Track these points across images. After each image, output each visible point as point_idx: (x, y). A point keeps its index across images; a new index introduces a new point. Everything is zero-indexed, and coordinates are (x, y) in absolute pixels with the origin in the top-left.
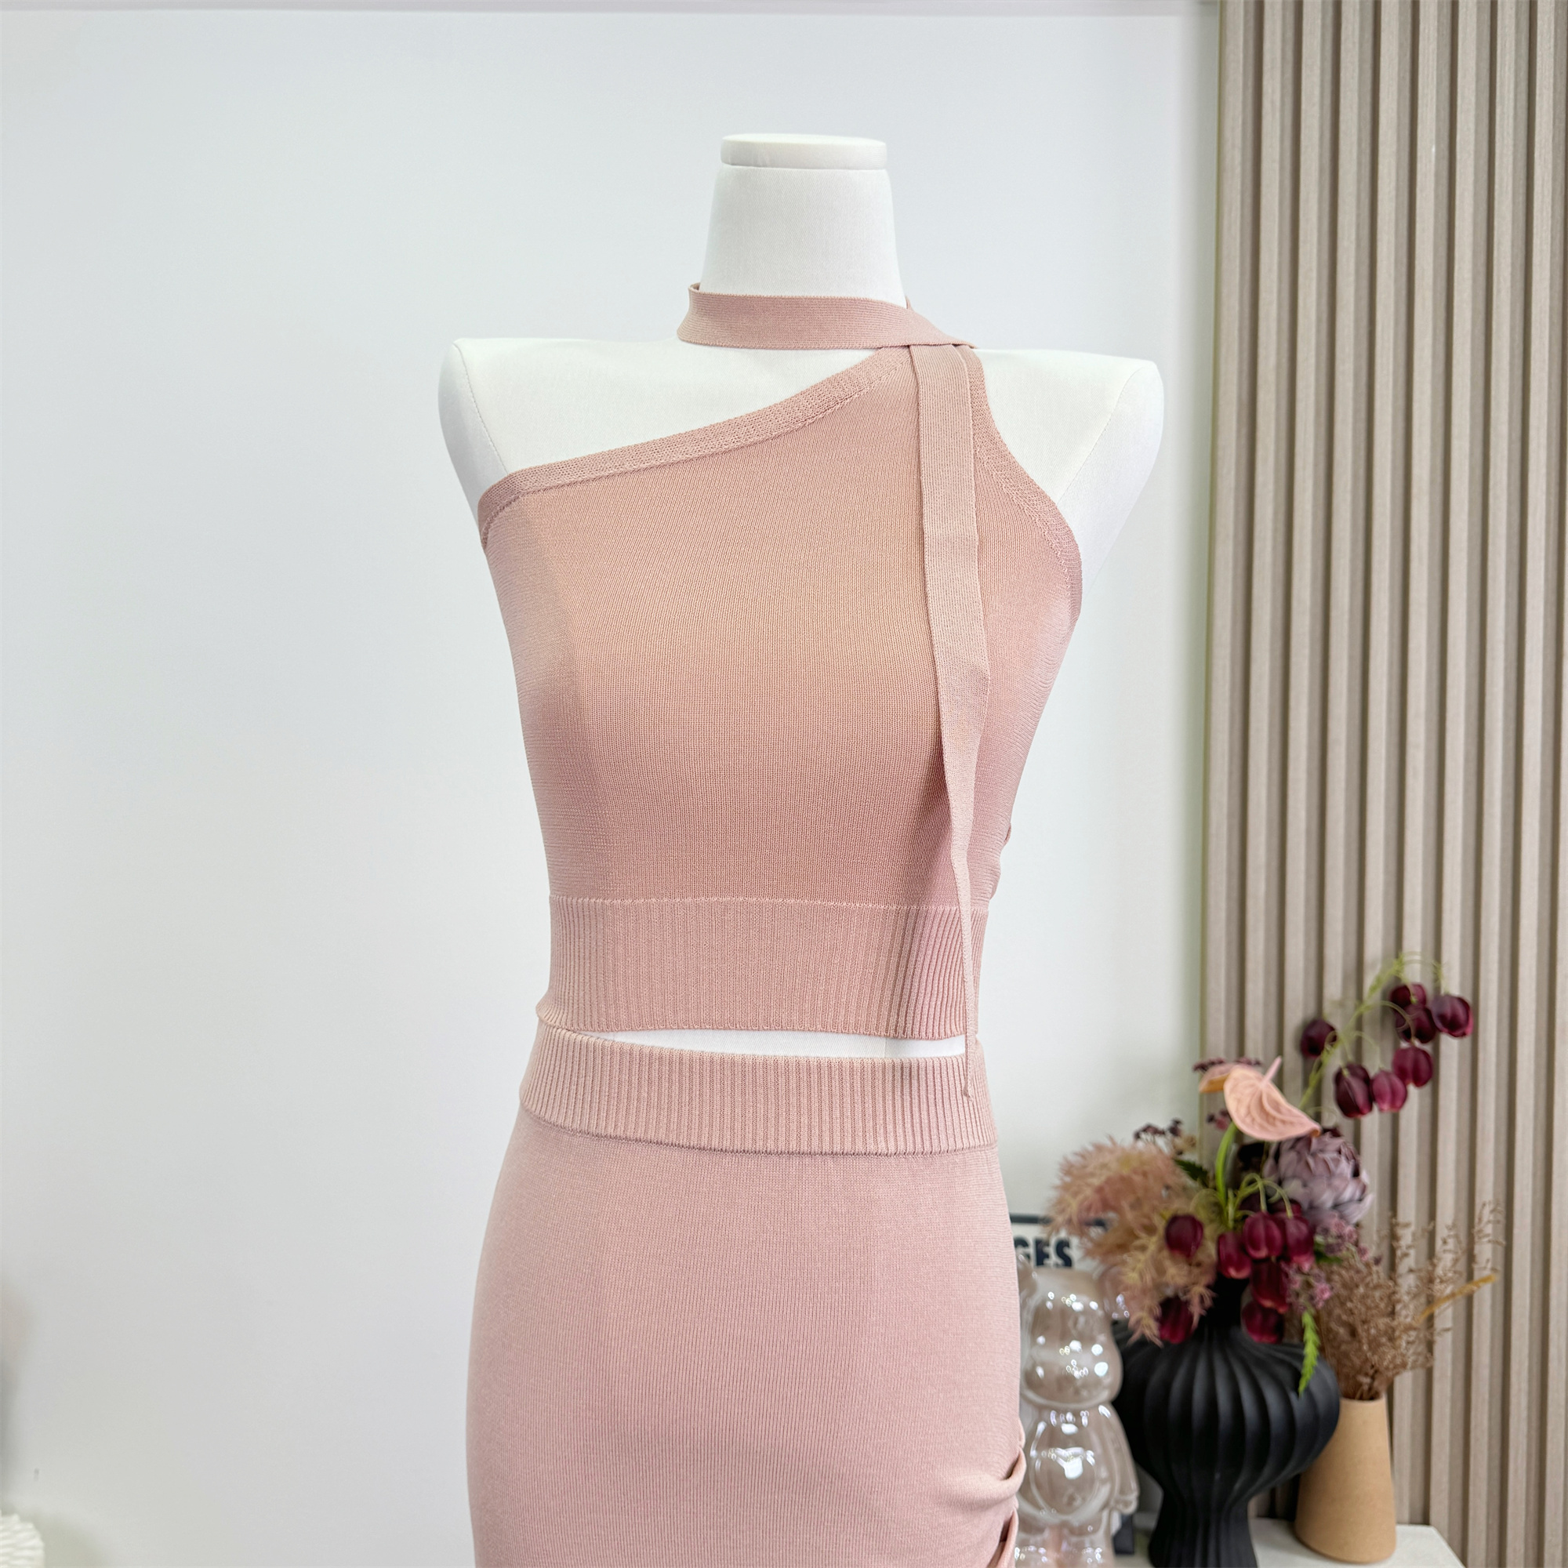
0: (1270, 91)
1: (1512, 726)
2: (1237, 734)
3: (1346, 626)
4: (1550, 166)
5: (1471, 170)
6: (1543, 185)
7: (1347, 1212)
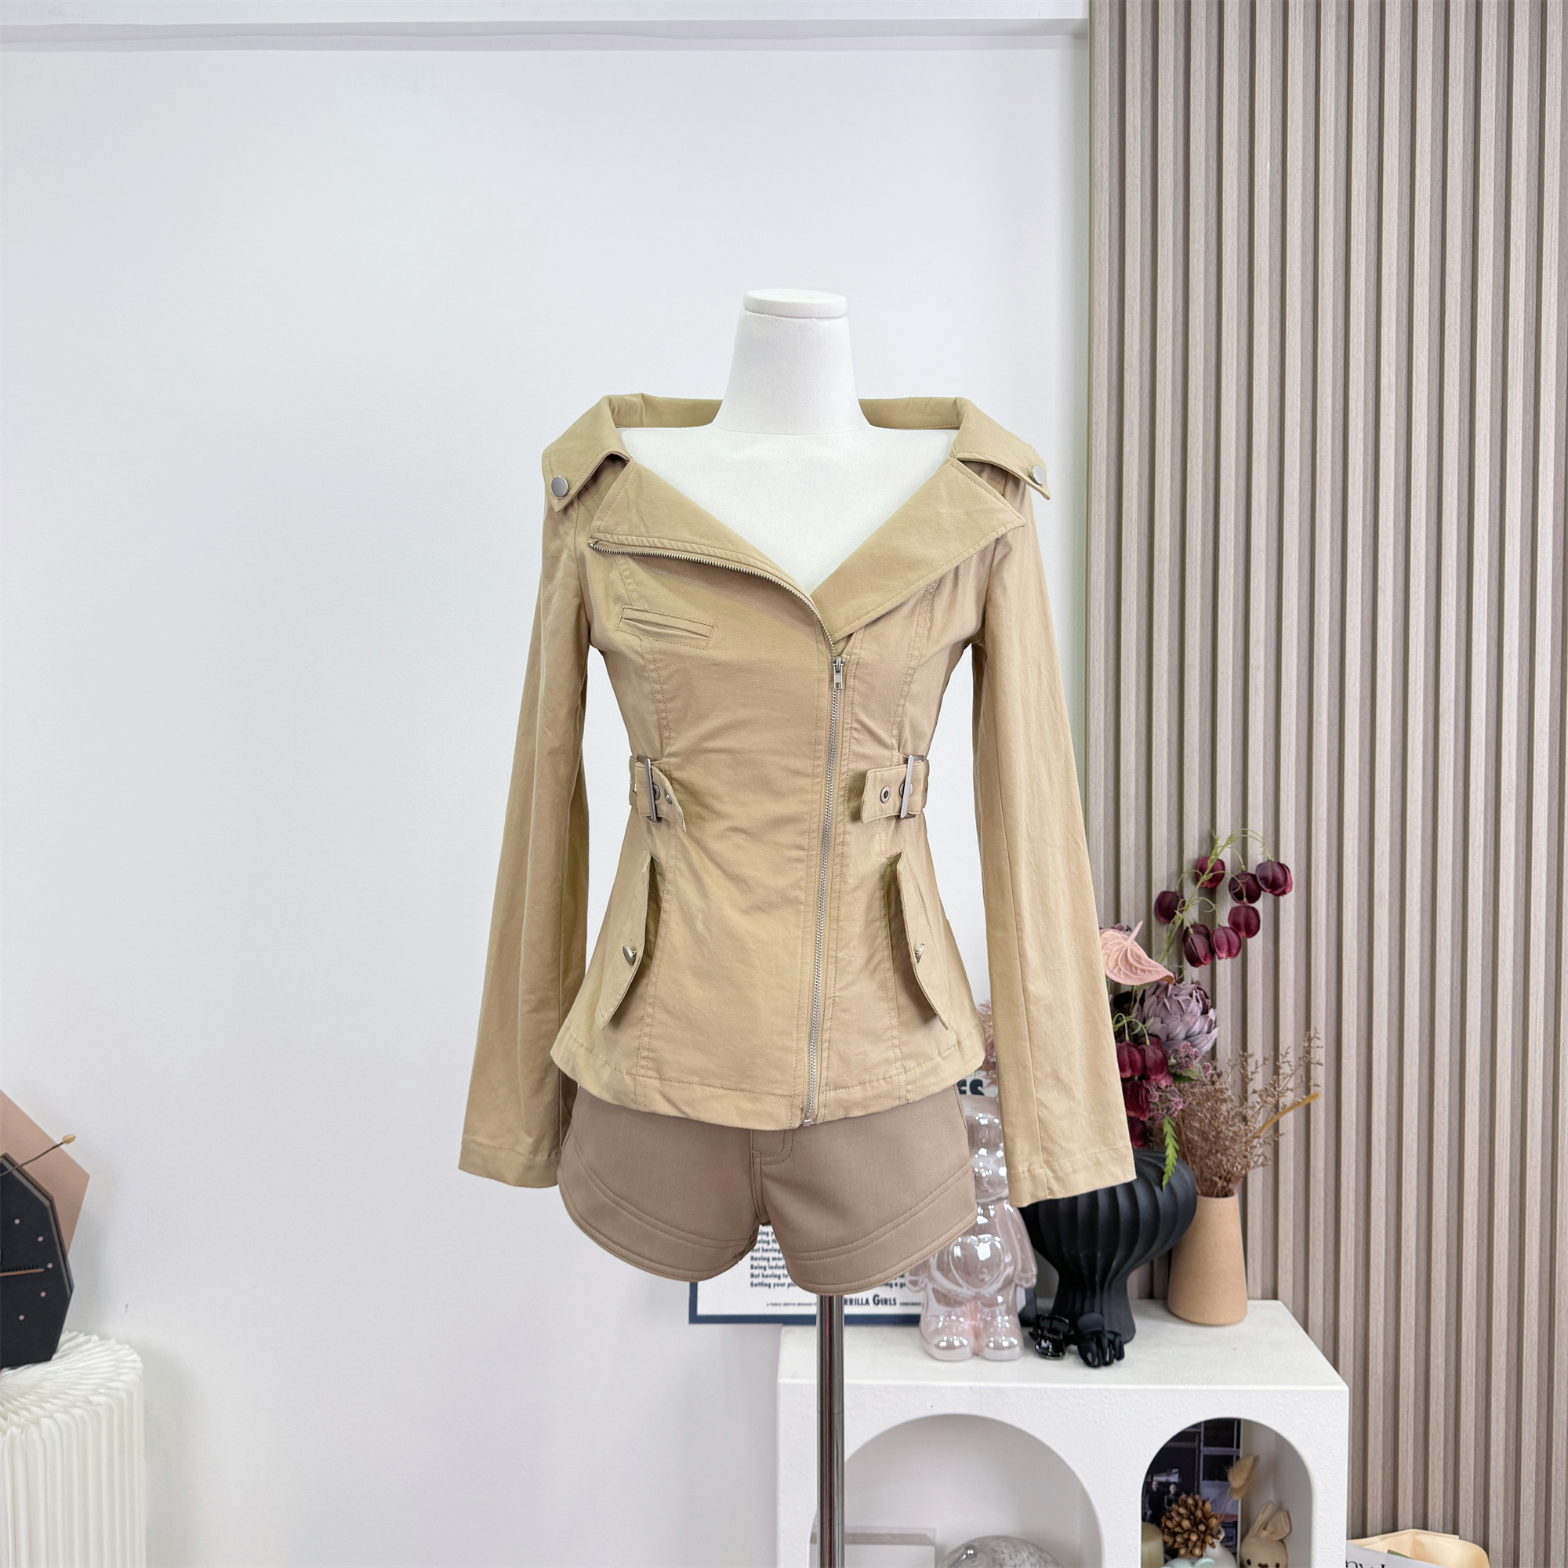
0: (1132, 117)
1: (1337, 649)
2: (1112, 662)
3: (1199, 569)
4: (1365, 179)
5: (1299, 182)
6: (1359, 195)
7: (1197, 1042)
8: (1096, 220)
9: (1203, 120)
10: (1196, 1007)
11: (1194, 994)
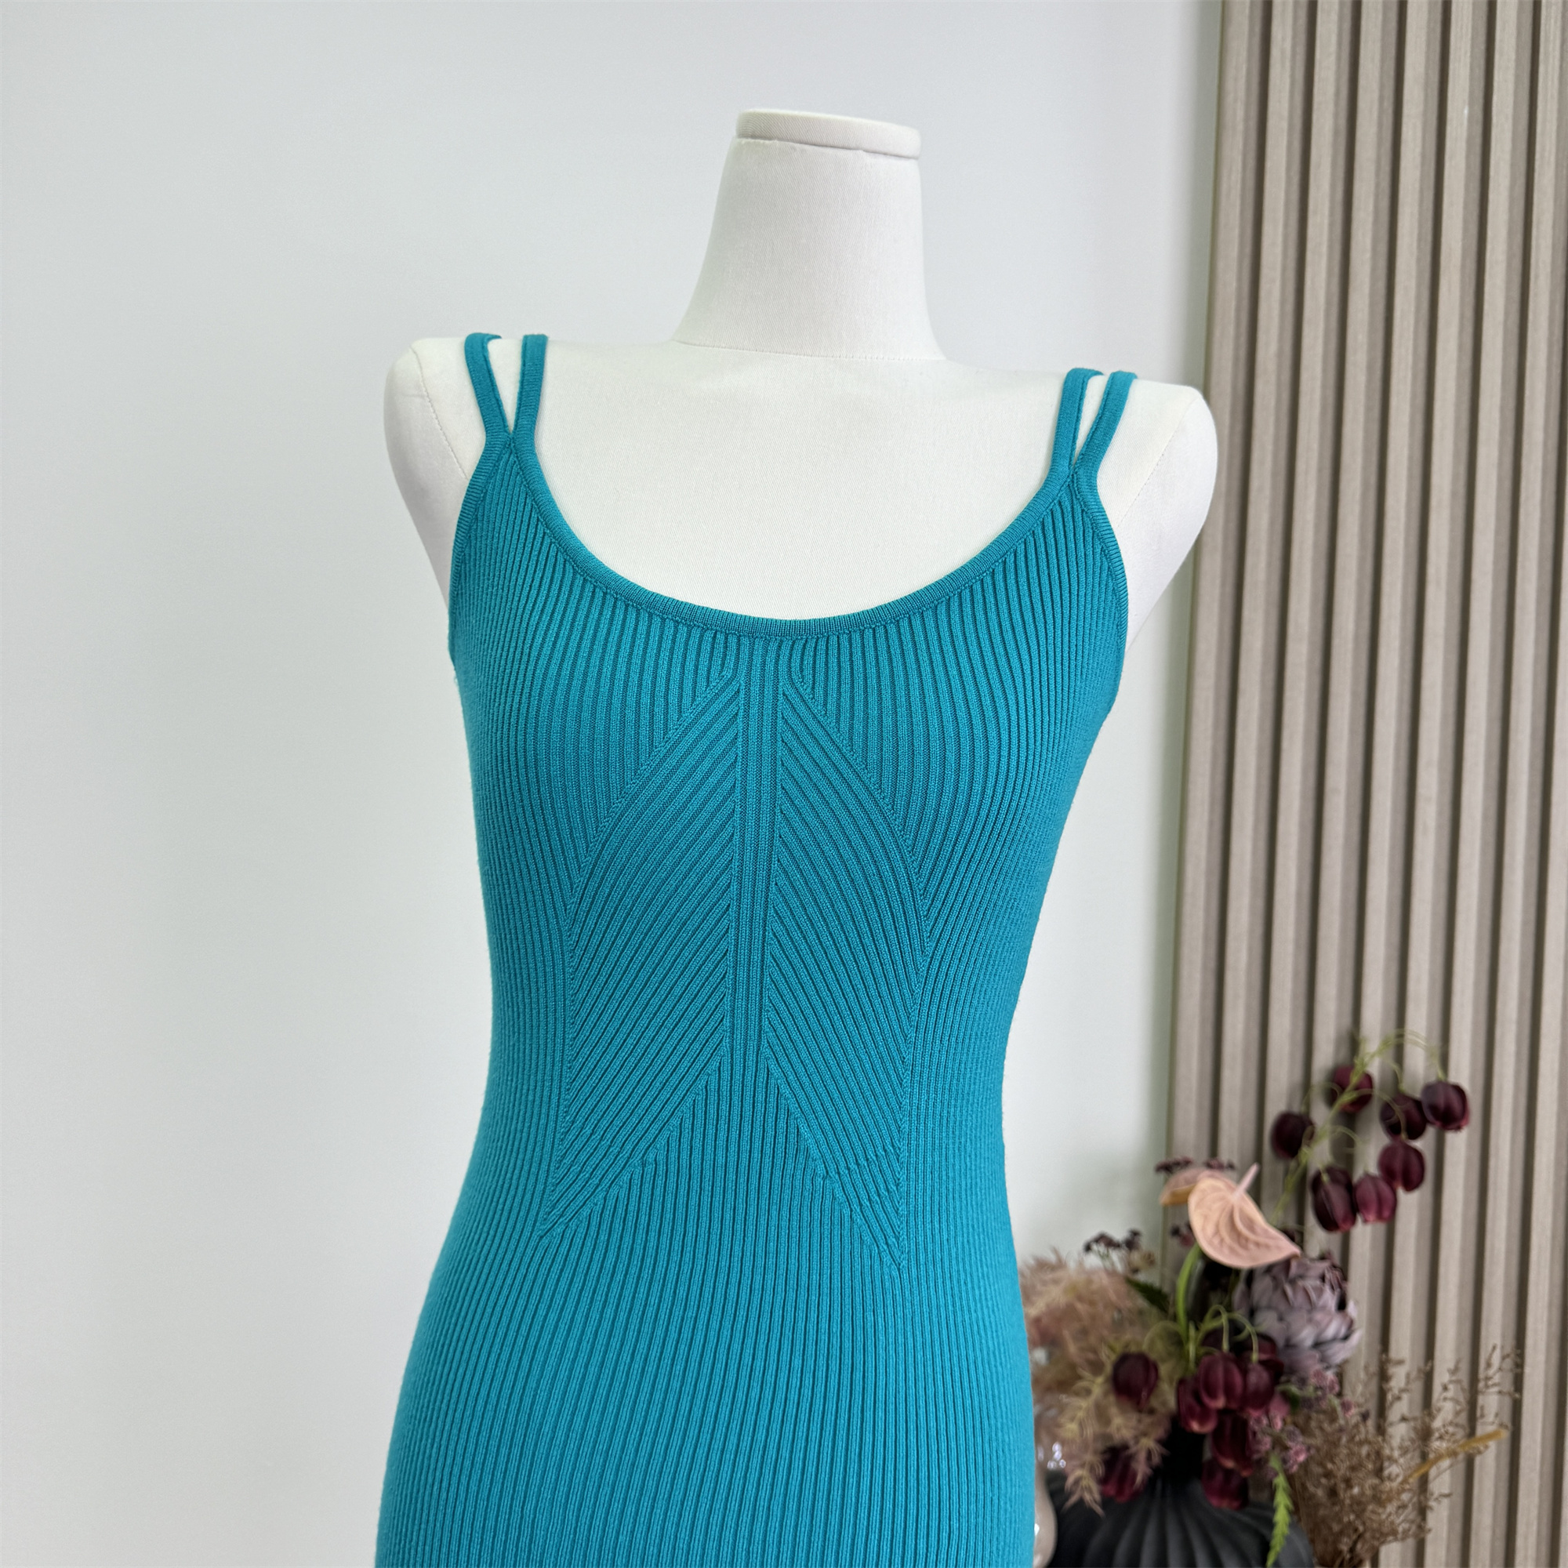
5: (1508, 136)
7: (1329, 1352)
8: (1225, 172)
9: (1378, 45)
10: (1330, 1299)
11: (1328, 1276)
